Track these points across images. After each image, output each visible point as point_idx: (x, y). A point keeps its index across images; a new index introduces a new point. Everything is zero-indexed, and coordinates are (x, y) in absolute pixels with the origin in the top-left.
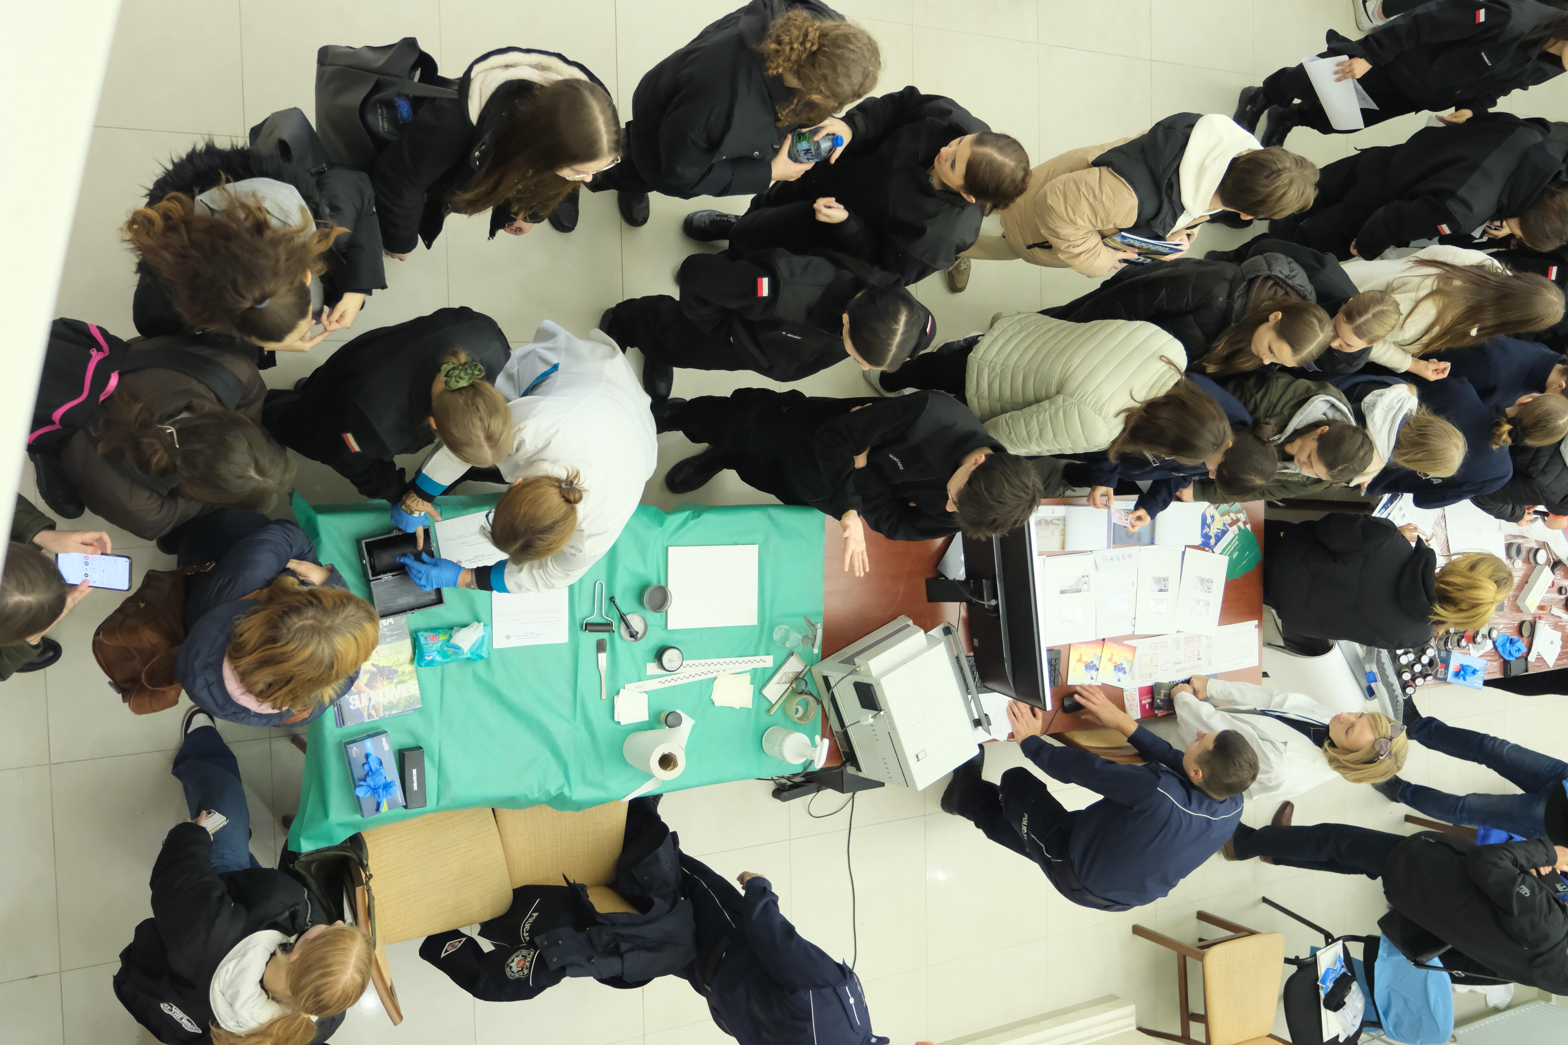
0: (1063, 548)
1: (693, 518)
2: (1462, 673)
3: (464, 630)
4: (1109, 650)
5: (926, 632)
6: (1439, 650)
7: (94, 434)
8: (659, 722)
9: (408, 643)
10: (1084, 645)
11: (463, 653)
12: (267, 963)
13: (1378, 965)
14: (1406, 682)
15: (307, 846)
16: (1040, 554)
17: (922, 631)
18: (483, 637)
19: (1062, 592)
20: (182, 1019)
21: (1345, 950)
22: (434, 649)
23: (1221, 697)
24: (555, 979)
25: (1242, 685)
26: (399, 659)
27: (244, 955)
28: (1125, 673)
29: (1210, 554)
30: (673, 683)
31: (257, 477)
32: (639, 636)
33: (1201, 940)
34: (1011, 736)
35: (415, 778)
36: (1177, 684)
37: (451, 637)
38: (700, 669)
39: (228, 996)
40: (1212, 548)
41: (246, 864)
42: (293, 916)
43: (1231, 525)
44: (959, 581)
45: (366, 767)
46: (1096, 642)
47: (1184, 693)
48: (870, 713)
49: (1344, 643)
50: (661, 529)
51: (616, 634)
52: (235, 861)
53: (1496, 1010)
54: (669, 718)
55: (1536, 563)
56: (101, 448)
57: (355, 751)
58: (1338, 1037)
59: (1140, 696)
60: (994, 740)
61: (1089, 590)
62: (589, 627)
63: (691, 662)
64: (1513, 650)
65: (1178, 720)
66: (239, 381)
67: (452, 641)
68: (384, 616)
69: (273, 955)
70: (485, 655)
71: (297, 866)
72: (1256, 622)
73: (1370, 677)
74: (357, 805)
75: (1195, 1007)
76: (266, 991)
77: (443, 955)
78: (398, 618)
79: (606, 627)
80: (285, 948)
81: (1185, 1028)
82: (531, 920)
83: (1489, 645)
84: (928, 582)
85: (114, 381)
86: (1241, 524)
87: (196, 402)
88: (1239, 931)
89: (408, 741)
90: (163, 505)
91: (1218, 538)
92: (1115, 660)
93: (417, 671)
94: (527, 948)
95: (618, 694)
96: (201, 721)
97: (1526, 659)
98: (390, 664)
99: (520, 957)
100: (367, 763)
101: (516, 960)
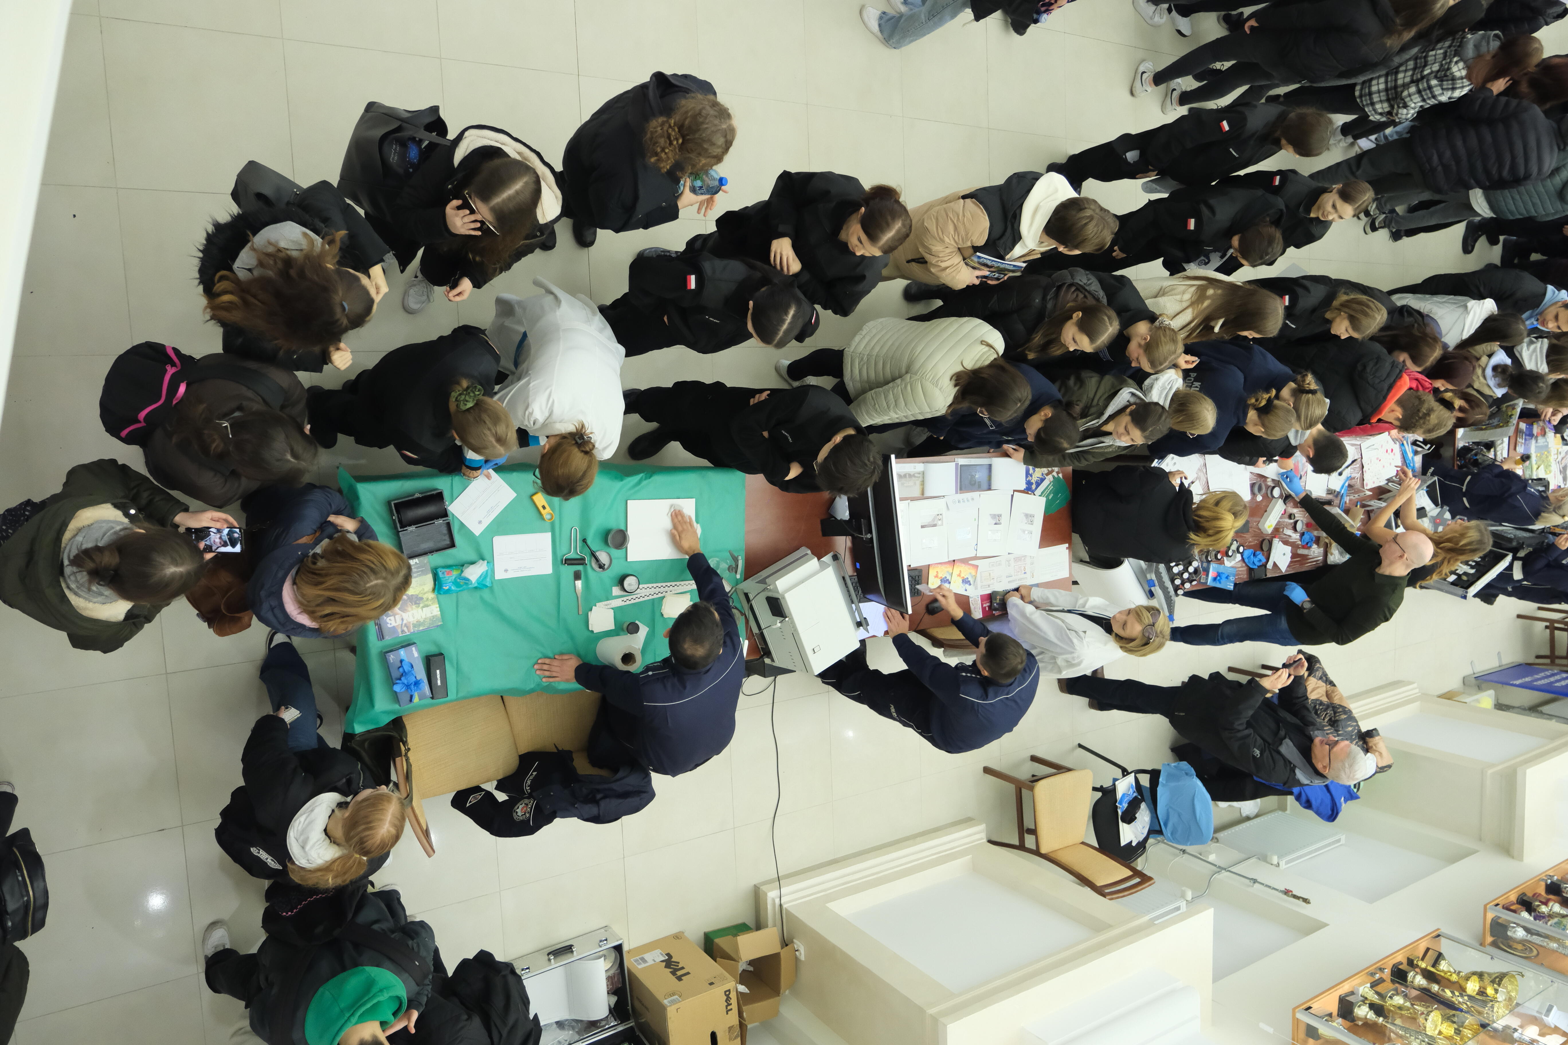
0: (923, 494)
1: (645, 479)
2: (1218, 578)
3: (472, 566)
4: (957, 569)
5: (819, 559)
6: (1202, 562)
7: (169, 429)
8: (623, 630)
9: (429, 578)
10: (940, 565)
11: (472, 584)
12: (329, 817)
13: (1160, 789)
14: (1178, 586)
15: (359, 729)
16: (901, 499)
17: (816, 559)
18: (487, 571)
19: (922, 527)
20: (267, 859)
21: (1137, 780)
22: (450, 581)
23: (1041, 601)
24: (549, 820)
25: (1056, 592)
26: (423, 589)
27: (312, 811)
28: (970, 584)
29: (1032, 496)
30: (633, 601)
31: (292, 460)
32: (606, 567)
33: (1033, 776)
34: (886, 633)
35: (438, 676)
36: (1009, 592)
37: (462, 571)
38: (652, 591)
39: (300, 840)
40: (1033, 492)
41: (313, 744)
42: (349, 782)
43: (1047, 474)
44: (845, 521)
45: (401, 670)
46: (949, 562)
47: (1014, 598)
48: (779, 619)
49: (1131, 559)
51: (588, 566)
52: (307, 742)
53: (1248, 819)
54: (630, 627)
55: (1273, 497)
56: (174, 440)
57: (392, 657)
58: (1131, 842)
59: (982, 601)
60: (874, 636)
61: (942, 525)
62: (569, 562)
63: (646, 586)
64: (1256, 560)
65: (1009, 617)
66: (281, 387)
67: (463, 575)
68: (412, 557)
69: (333, 811)
70: (488, 584)
71: (354, 745)
72: (1067, 545)
73: (1151, 583)
74: (396, 697)
75: (1028, 823)
76: (329, 838)
77: (468, 805)
78: (422, 558)
79: (580, 561)
80: (341, 805)
81: (1022, 839)
82: (531, 778)
83: (1239, 557)
84: (823, 522)
85: (182, 389)
86: (1055, 474)
87: (245, 403)
88: (1060, 769)
89: (432, 649)
90: (226, 481)
91: (1038, 484)
92: (962, 575)
93: (437, 598)
94: (528, 798)
95: (591, 610)
96: (280, 638)
97: (1266, 567)
98: (417, 593)
99: (523, 805)
100: (401, 666)
101: (521, 807)
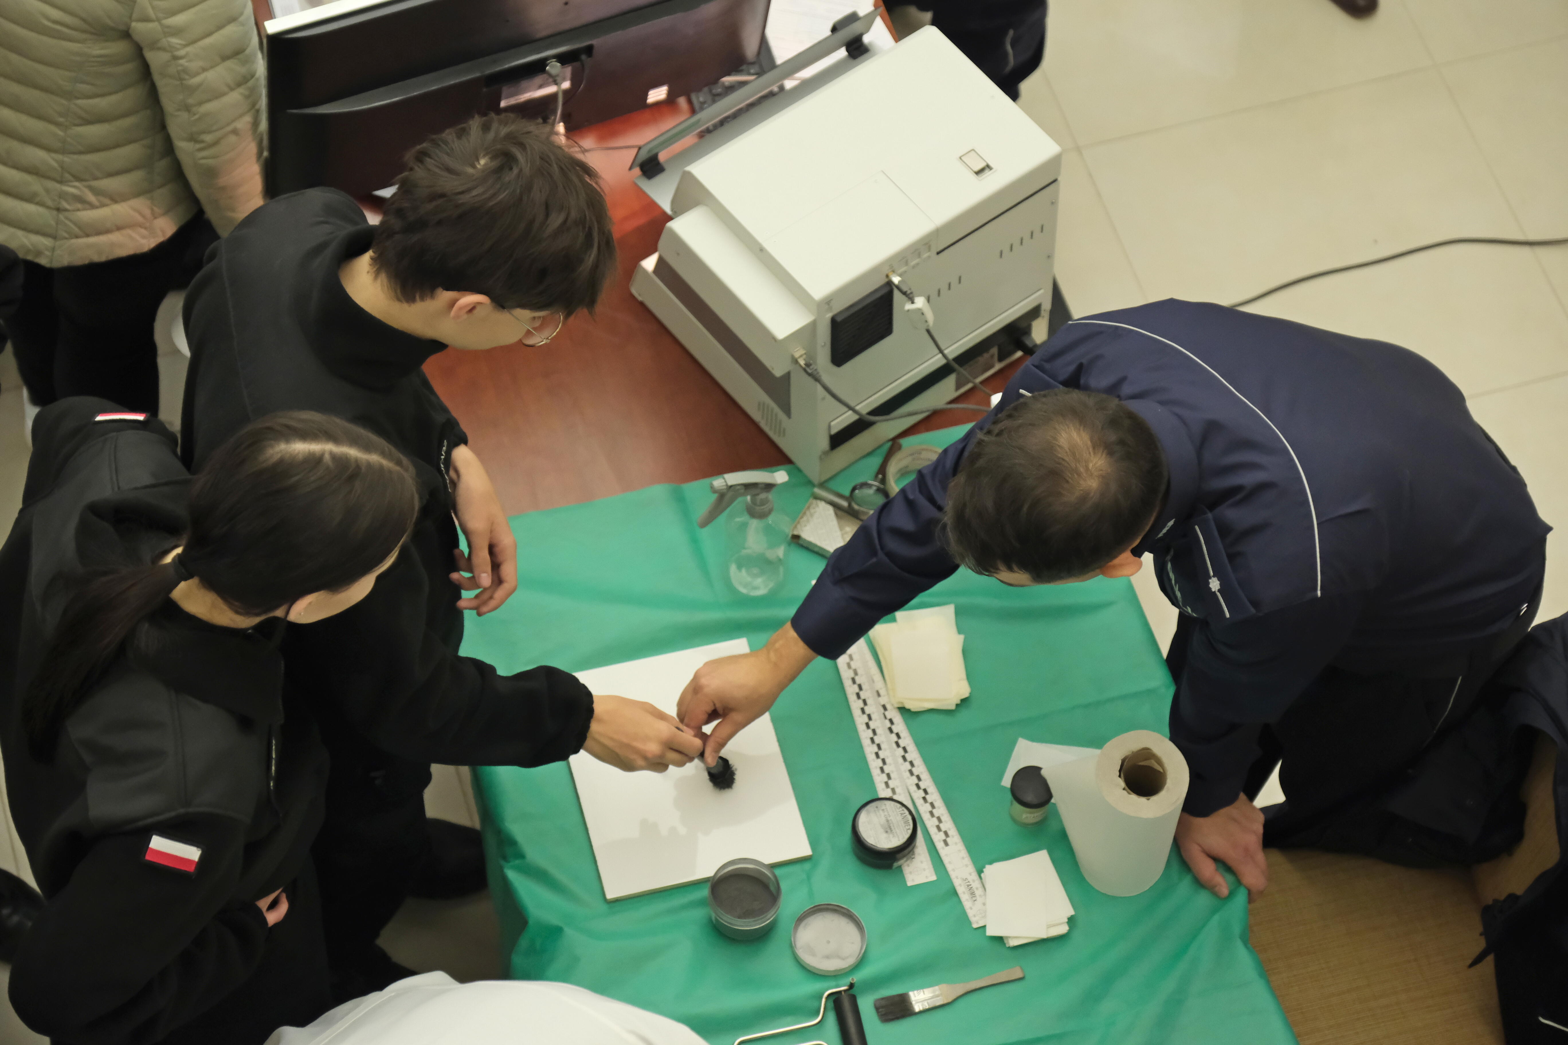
38: (889, 752)
48: (902, 307)
50: (568, 931)
51: (856, 978)
54: (1030, 798)
63: (879, 779)
79: (843, 1009)
95: (1000, 940)
